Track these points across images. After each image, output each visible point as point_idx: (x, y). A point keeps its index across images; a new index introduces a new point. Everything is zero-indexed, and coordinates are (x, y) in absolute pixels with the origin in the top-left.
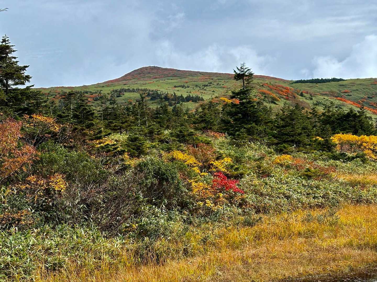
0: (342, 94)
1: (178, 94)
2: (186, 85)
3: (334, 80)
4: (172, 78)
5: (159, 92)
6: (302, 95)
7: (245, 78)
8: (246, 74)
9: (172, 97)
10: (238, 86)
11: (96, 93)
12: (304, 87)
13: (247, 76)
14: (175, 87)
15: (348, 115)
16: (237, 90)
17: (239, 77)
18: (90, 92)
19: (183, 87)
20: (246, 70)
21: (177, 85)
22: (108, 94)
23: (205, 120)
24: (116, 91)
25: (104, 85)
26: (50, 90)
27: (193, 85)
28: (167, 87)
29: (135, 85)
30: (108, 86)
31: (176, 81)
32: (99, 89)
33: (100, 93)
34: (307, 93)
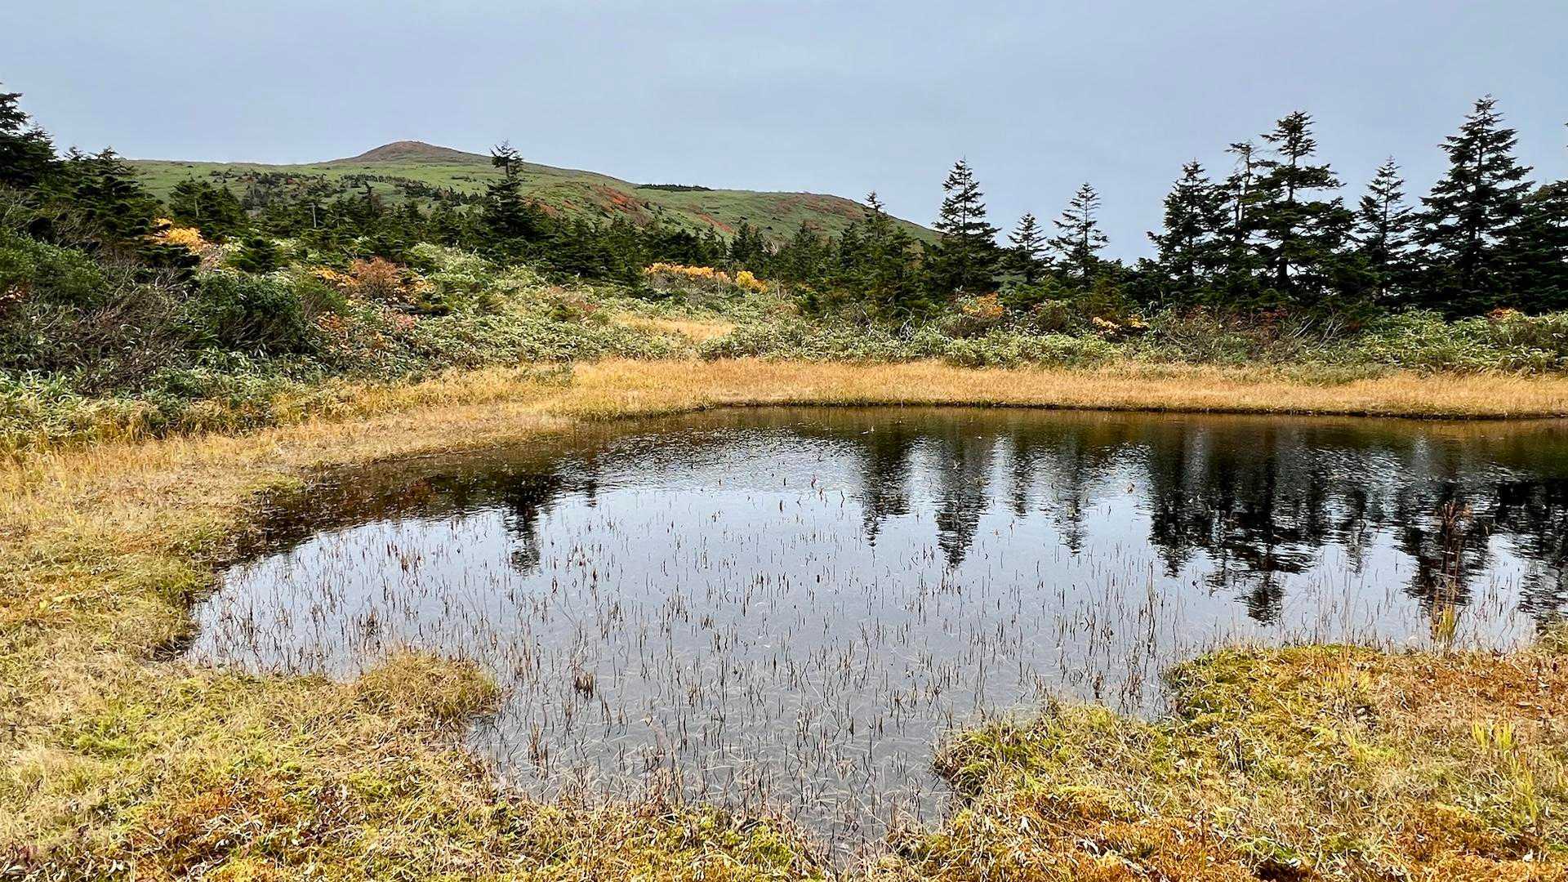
0: (708, 210)
1: (458, 191)
2: (471, 177)
3: (697, 188)
4: (448, 163)
5: (425, 185)
6: (647, 206)
7: (509, 164)
8: (511, 158)
9: (447, 194)
10: (499, 175)
11: (315, 178)
12: (653, 196)
13: (512, 161)
14: (454, 178)
15: (679, 236)
16: (497, 184)
17: (499, 161)
18: (304, 176)
19: (467, 179)
20: (511, 152)
21: (455, 175)
22: (337, 181)
23: (447, 227)
24: (351, 178)
25: (329, 166)
26: (229, 167)
27: (482, 178)
28: (439, 178)
29: (385, 171)
30: (337, 168)
31: (455, 170)
32: (320, 172)
33: (322, 179)
34: (655, 204)
